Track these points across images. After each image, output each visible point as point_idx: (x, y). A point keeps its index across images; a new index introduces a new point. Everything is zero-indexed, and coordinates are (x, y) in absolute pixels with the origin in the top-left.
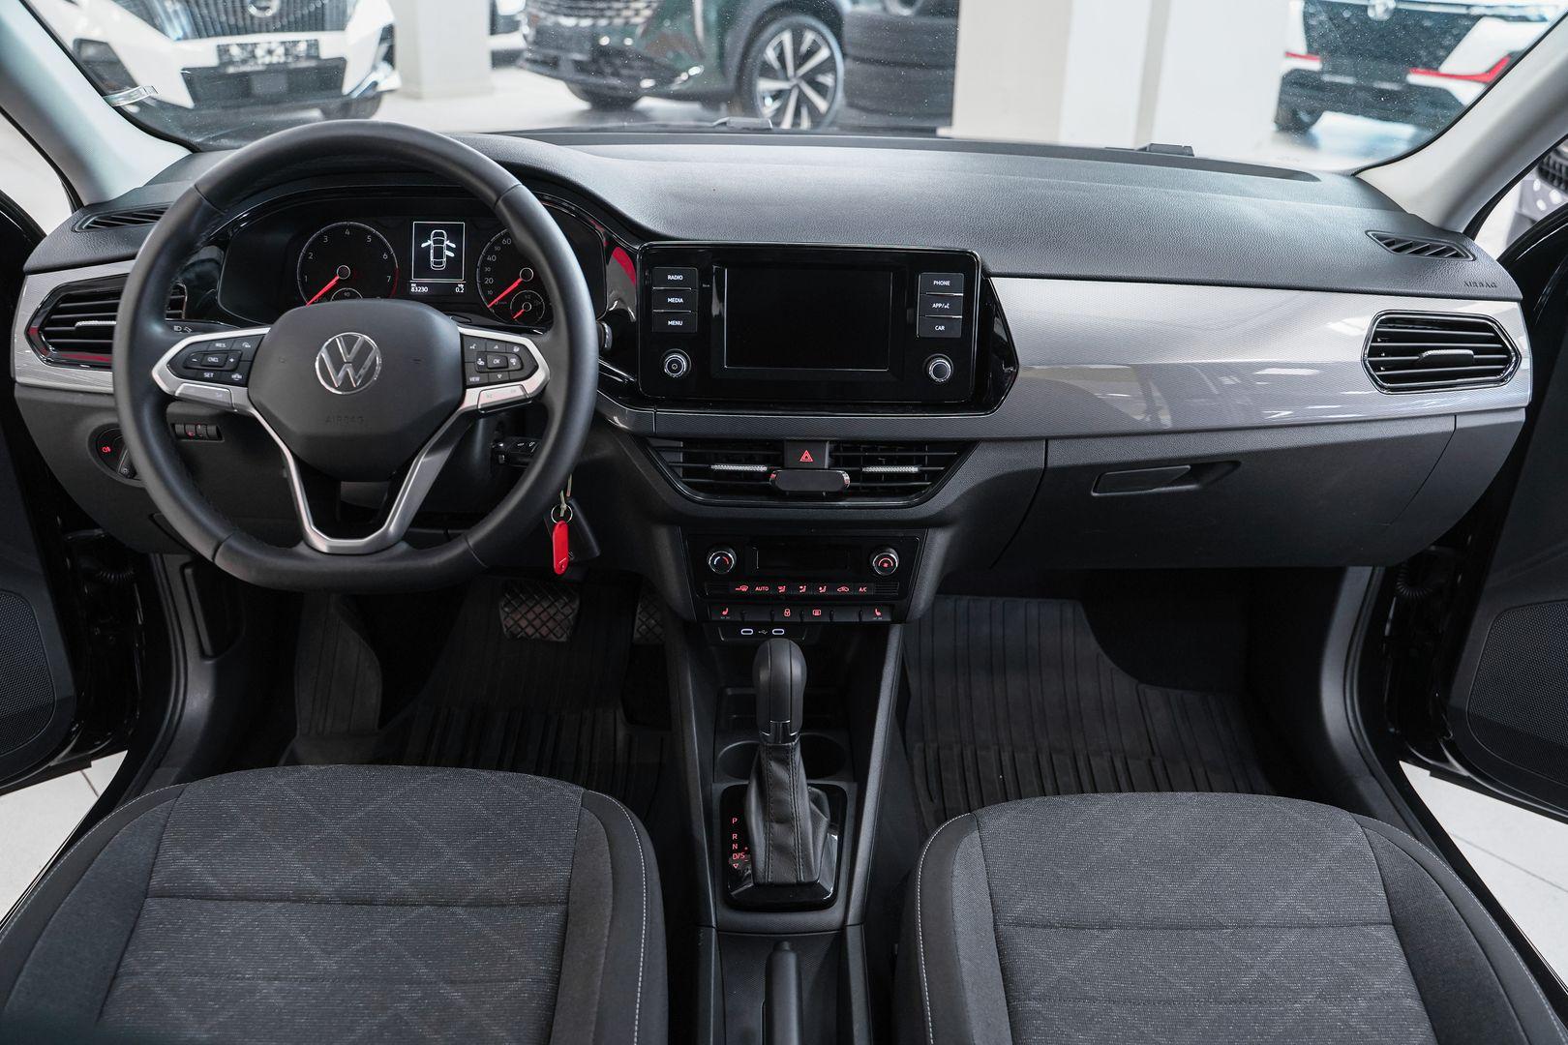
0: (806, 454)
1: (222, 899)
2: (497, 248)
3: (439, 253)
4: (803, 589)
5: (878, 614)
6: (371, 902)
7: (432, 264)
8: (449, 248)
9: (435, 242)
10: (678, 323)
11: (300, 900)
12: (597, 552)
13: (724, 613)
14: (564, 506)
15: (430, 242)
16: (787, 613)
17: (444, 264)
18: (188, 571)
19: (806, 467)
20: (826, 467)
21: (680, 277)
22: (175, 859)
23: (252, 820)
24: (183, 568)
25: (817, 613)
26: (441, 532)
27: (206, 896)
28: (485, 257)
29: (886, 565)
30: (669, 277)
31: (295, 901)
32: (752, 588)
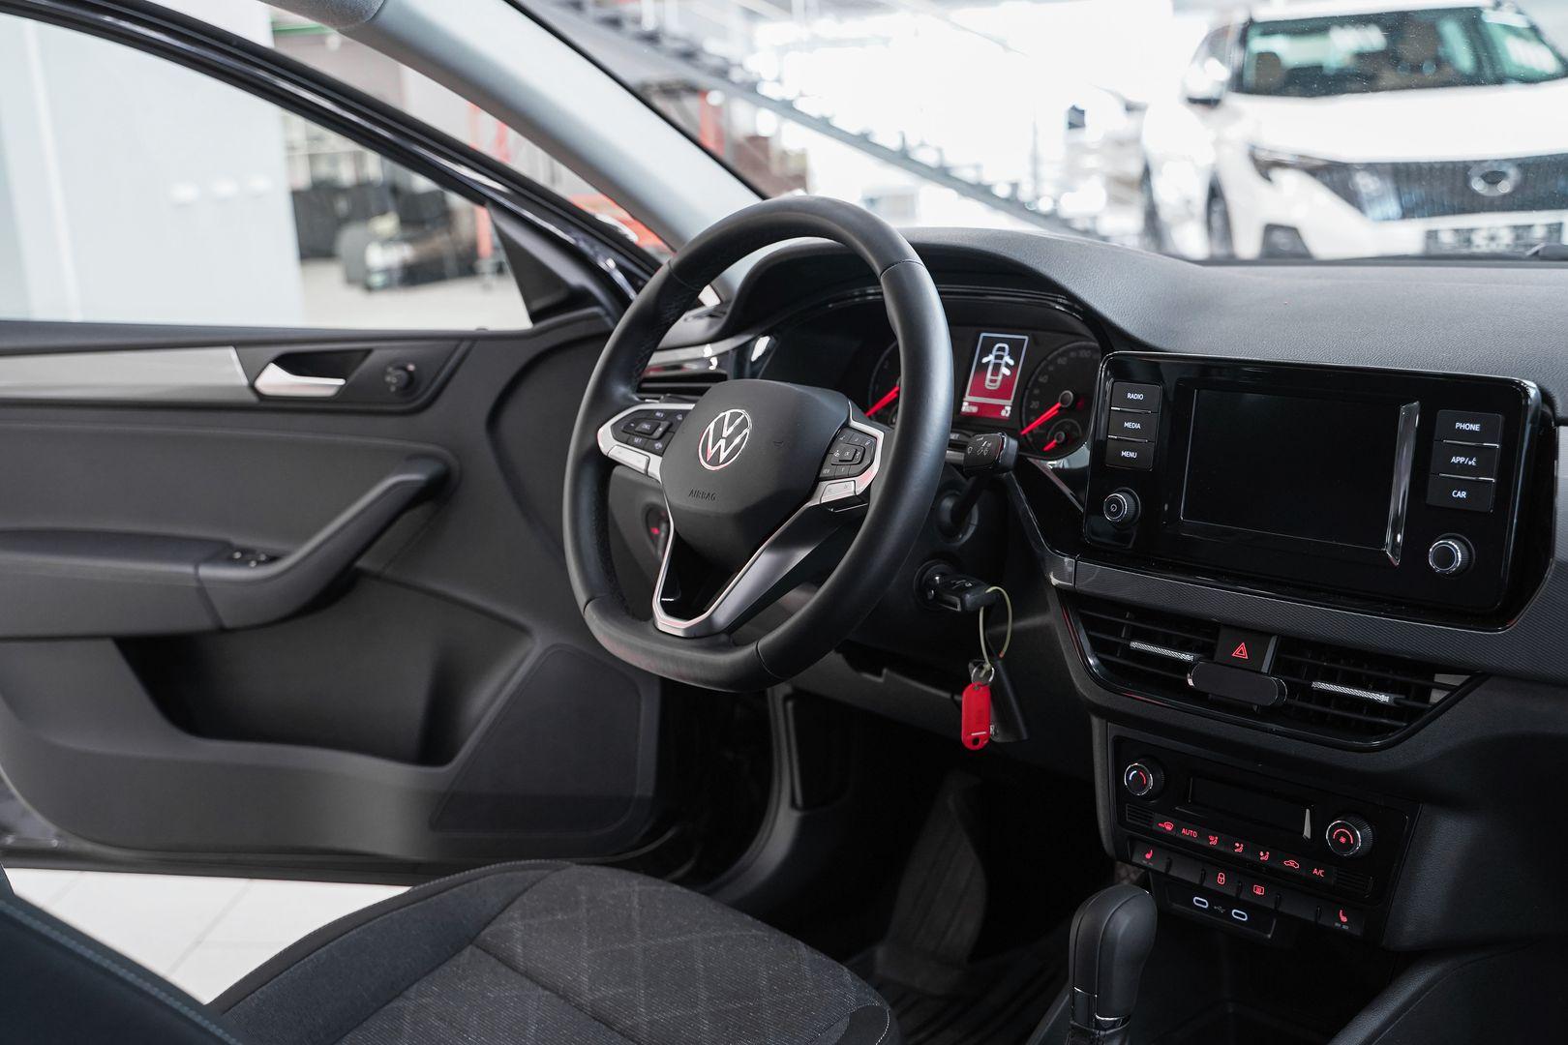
0: (1242, 647)
1: (515, 969)
2: (1051, 368)
3: (997, 367)
4: (1239, 848)
5: (1344, 919)
6: (609, 1025)
7: (987, 382)
8: (1007, 365)
9: (997, 357)
10: (1132, 455)
11: (564, 997)
12: (1025, 737)
13: (1148, 856)
14: (987, 666)
15: (991, 358)
16: (1221, 879)
17: (998, 384)
18: (790, 704)
19: (1237, 665)
20: (1265, 669)
21: (1139, 397)
22: (511, 919)
23: (588, 911)
24: (786, 698)
25: (1259, 891)
26: (946, 695)
27: (508, 963)
28: (1037, 377)
29: (1343, 840)
30: (1129, 395)
31: (561, 997)
32: (1177, 828)
